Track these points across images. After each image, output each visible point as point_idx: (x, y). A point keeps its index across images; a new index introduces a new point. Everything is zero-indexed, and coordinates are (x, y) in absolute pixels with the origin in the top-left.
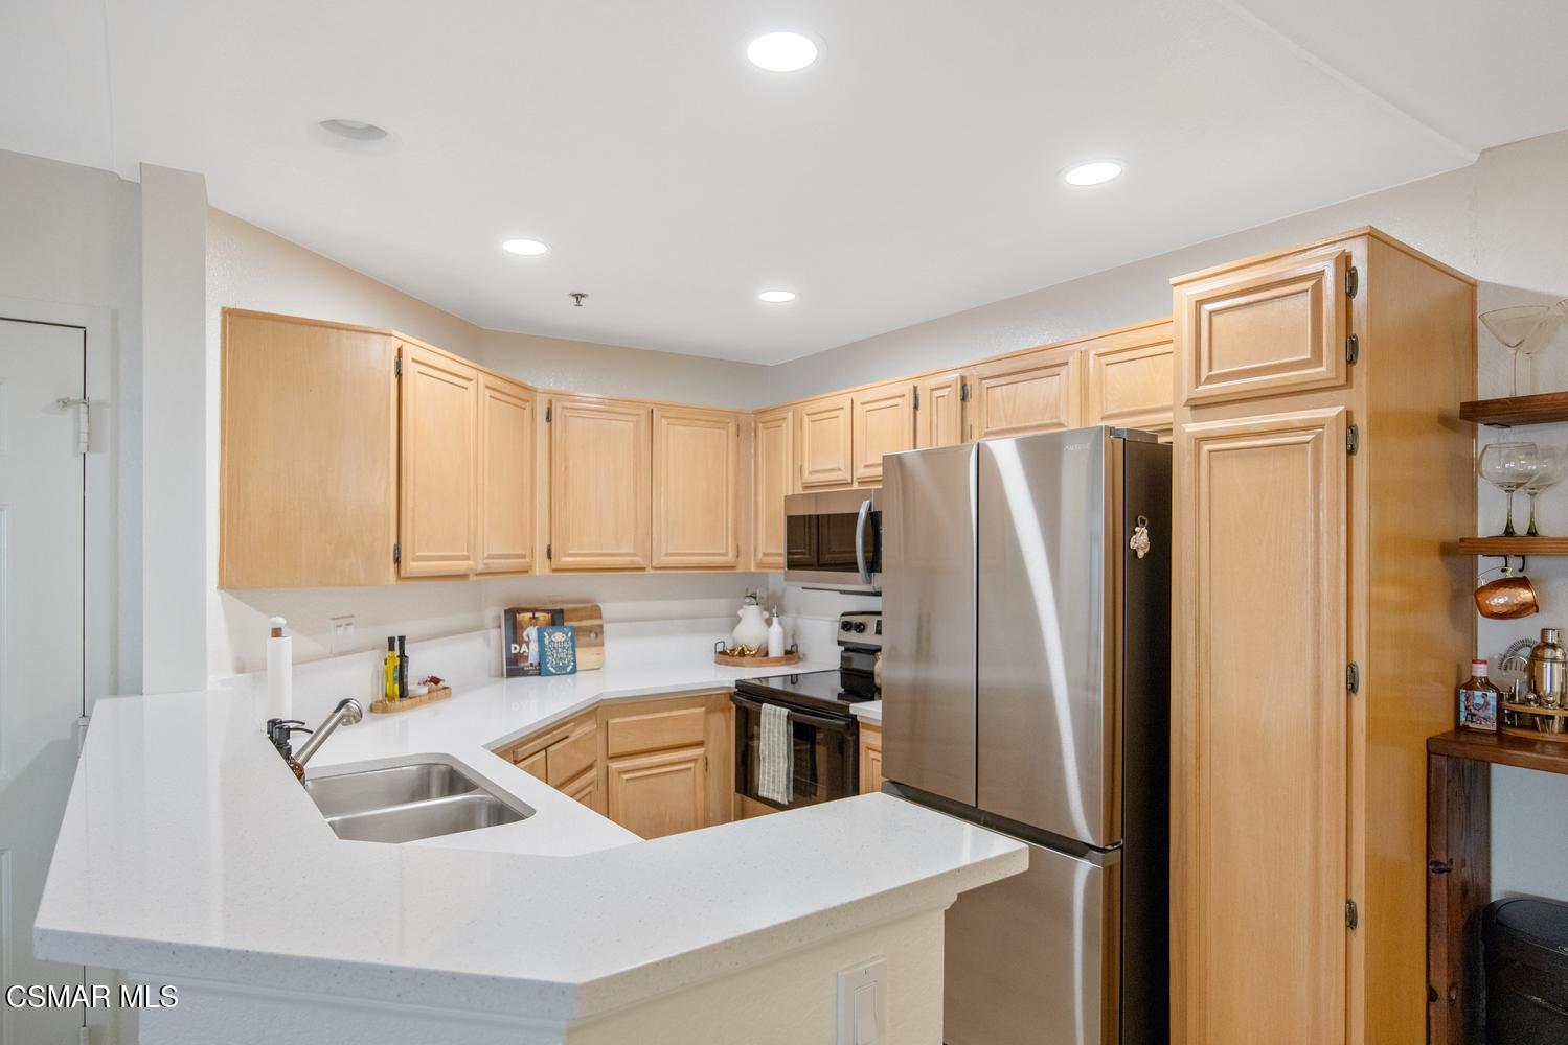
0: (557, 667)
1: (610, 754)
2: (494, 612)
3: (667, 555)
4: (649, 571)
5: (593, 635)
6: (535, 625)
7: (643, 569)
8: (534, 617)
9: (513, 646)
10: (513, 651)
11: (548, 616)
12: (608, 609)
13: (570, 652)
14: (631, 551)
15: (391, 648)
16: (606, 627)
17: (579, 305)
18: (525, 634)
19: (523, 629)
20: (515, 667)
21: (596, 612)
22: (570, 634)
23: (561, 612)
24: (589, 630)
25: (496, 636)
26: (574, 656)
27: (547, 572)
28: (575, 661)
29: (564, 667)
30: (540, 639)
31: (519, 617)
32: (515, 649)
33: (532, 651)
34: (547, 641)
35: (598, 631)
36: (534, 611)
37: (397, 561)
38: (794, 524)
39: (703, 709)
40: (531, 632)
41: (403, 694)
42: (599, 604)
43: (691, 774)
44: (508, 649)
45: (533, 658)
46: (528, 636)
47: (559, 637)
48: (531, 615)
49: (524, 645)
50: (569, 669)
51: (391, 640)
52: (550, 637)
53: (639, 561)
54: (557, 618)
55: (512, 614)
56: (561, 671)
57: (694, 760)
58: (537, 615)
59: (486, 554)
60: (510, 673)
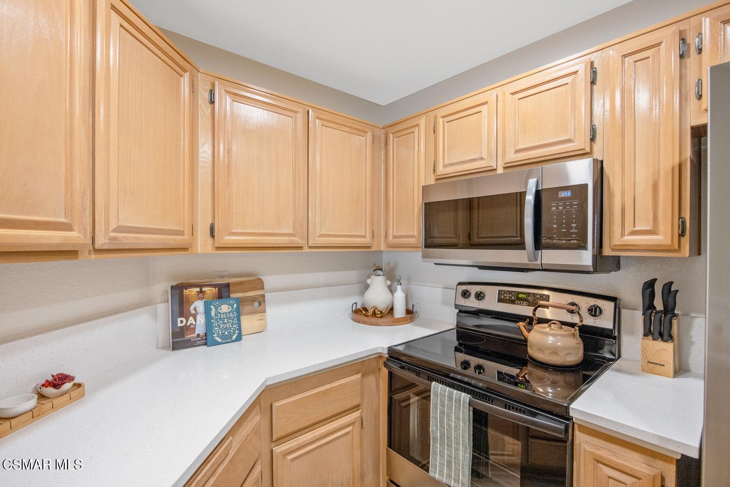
0: (223, 337)
1: (274, 438)
2: (162, 288)
3: (321, 236)
4: (306, 250)
5: (256, 304)
6: (202, 299)
7: (301, 248)
8: (201, 292)
9: (179, 319)
10: (179, 325)
11: (215, 290)
12: (269, 281)
13: (235, 321)
14: (291, 231)
16: (268, 296)
18: (192, 308)
19: (190, 303)
20: (181, 340)
21: (259, 284)
22: (235, 305)
23: (228, 285)
24: (253, 300)
25: (164, 310)
26: (239, 325)
27: (209, 249)
28: (240, 330)
29: (230, 336)
31: (186, 292)
32: (181, 322)
33: (200, 324)
34: (213, 313)
35: (261, 300)
36: (201, 286)
38: (431, 209)
39: (359, 375)
40: (199, 305)
42: (262, 278)
43: (349, 437)
44: (174, 322)
45: (200, 329)
46: (195, 309)
47: (225, 308)
48: (198, 289)
49: (191, 318)
50: (234, 337)
52: (216, 309)
53: (298, 240)
54: (223, 291)
55: (178, 290)
56: (227, 339)
57: (352, 424)
58: (204, 289)
59: (113, 226)
60: (176, 346)
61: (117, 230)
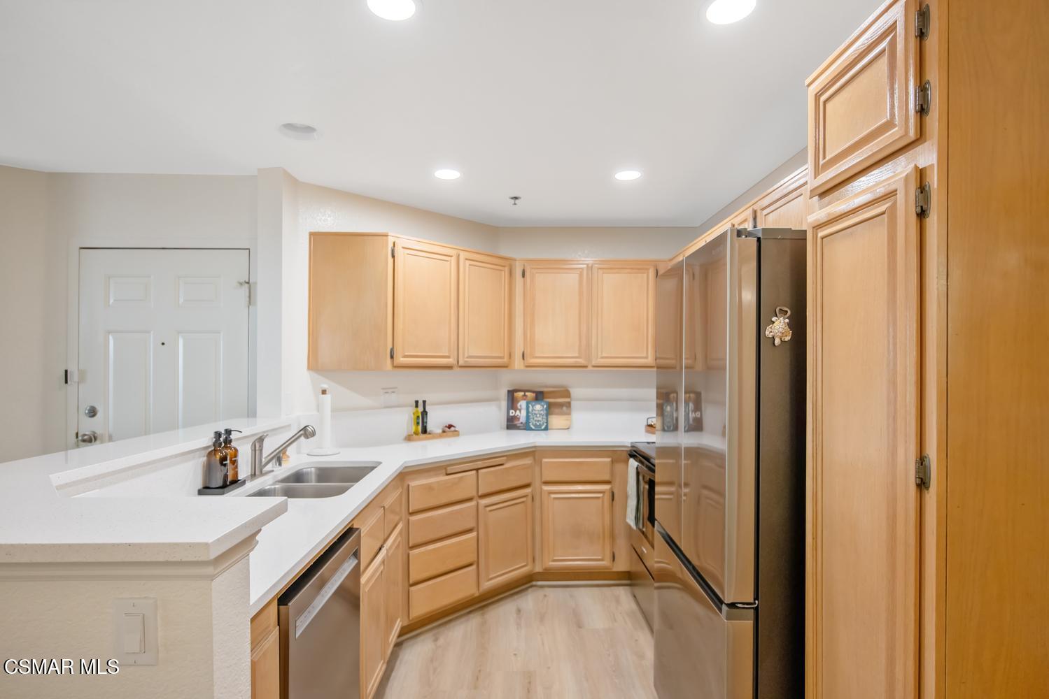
0: (535, 425)
1: (543, 480)
2: (503, 394)
3: (602, 358)
4: (590, 368)
5: (564, 408)
6: (525, 400)
7: (586, 367)
8: (525, 395)
9: (511, 411)
10: (511, 414)
11: (533, 395)
12: (575, 392)
13: (545, 417)
14: (577, 355)
15: (417, 406)
16: (573, 403)
17: (515, 204)
18: (519, 405)
19: (518, 402)
20: (511, 424)
21: (567, 394)
22: (545, 406)
23: (542, 393)
24: (561, 405)
25: (504, 404)
26: (547, 420)
27: (522, 367)
28: (547, 423)
29: (540, 426)
30: (528, 408)
31: (516, 394)
32: (512, 413)
33: (522, 415)
34: (530, 409)
35: (569, 405)
36: (525, 391)
37: (392, 357)
39: (609, 460)
40: (522, 404)
41: (425, 431)
42: (570, 389)
43: (600, 501)
44: (508, 413)
45: (523, 419)
46: (521, 406)
47: (538, 407)
48: (523, 393)
49: (518, 412)
50: (543, 427)
51: (417, 402)
52: (533, 407)
53: (581, 361)
54: (539, 396)
55: (511, 394)
56: (538, 428)
57: (602, 492)
58: (527, 394)
59: (466, 355)
60: (509, 427)
61: (468, 357)
